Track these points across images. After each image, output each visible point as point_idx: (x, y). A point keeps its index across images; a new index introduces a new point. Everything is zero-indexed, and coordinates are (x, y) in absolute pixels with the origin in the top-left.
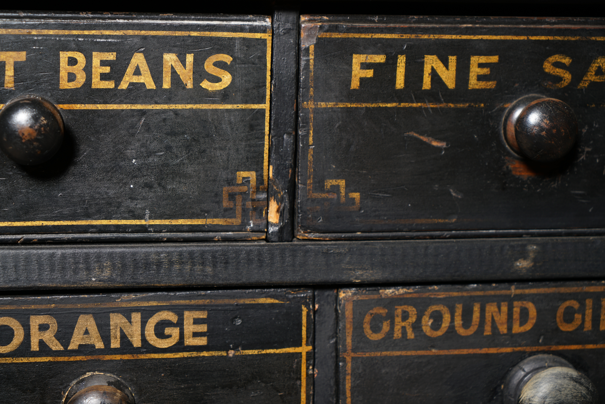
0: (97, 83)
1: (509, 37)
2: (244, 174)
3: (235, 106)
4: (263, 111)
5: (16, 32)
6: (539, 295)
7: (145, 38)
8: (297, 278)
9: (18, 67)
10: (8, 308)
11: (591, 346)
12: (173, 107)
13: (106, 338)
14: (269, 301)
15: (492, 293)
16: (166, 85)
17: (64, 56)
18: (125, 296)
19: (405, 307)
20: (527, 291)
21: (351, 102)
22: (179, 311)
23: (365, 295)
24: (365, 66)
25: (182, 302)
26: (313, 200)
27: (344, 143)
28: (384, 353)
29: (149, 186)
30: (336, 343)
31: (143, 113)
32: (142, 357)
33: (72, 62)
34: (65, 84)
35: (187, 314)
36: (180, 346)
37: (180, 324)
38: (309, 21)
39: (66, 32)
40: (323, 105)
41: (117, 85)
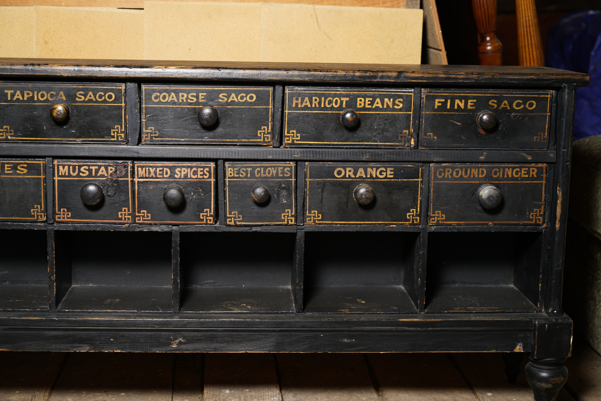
0: (367, 106)
1: (479, 95)
2: (405, 131)
3: (403, 113)
4: (411, 114)
5: (347, 93)
6: (487, 167)
7: (380, 94)
8: (419, 159)
9: (346, 102)
10: (341, 165)
11: (502, 182)
12: (387, 113)
13: (366, 175)
14: (411, 166)
15: (473, 166)
16: (385, 107)
17: (359, 99)
18: (372, 163)
19: (448, 169)
20: (483, 166)
21: (435, 112)
22: (386, 168)
23: (437, 165)
24: (439, 102)
25: (387, 165)
26: (424, 139)
27: (433, 123)
28: (442, 182)
29: (379, 134)
30: (429, 178)
31: (378, 114)
32: (376, 180)
33: (361, 100)
34: (358, 106)
35: (388, 169)
36: (386, 177)
37: (386, 171)
38: (424, 90)
39: (359, 93)
40: (427, 113)
41: (372, 107)
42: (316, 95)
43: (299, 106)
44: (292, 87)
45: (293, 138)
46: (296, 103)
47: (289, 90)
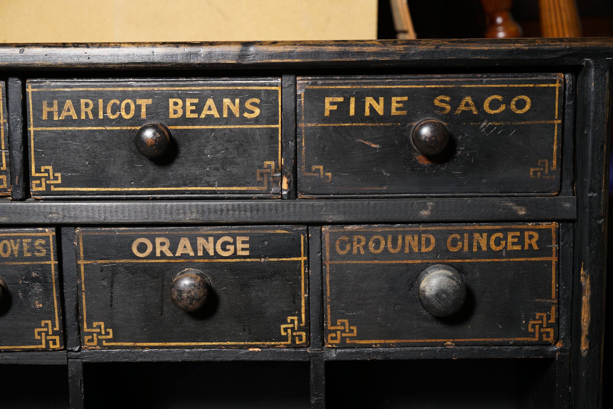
0: (189, 115)
1: (413, 86)
2: (268, 163)
3: (262, 126)
4: (277, 129)
5: (147, 89)
6: (437, 230)
7: (213, 90)
8: (297, 219)
9: (148, 107)
10: (144, 233)
11: (468, 261)
12: (229, 127)
13: (195, 250)
14: (283, 232)
15: (409, 229)
16: (225, 115)
17: (171, 101)
18: (205, 228)
19: (359, 237)
20: (429, 228)
21: (325, 123)
22: (234, 236)
23: (337, 229)
24: (332, 103)
25: (235, 231)
26: (305, 177)
27: (322, 145)
28: (348, 262)
29: (217, 169)
30: (321, 256)
31: (213, 130)
32: (215, 261)
33: (176, 104)
34: (172, 116)
35: (238, 238)
36: (235, 255)
37: (234, 243)
38: (301, 80)
39: (172, 89)
40: (309, 125)
41: (199, 116)
42: (87, 95)
43: (56, 118)
44: (39, 80)
45: (48, 182)
46: (49, 112)
47: (33, 87)
